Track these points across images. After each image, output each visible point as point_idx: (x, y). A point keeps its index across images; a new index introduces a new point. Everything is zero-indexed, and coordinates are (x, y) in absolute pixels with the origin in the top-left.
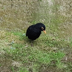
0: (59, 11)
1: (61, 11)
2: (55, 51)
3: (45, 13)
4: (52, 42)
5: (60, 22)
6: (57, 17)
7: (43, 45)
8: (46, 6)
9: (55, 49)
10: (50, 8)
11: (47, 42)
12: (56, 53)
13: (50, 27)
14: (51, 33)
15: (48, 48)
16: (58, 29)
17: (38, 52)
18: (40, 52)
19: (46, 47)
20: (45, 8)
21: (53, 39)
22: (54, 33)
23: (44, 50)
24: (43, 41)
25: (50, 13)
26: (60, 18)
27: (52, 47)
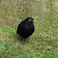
0: (54, 7)
1: (56, 6)
2: (49, 50)
3: (38, 9)
4: (46, 40)
5: (55, 19)
6: (52, 14)
7: (36, 43)
8: (39, 1)
9: (49, 47)
10: (44, 3)
11: (41, 40)
12: (51, 53)
13: (44, 25)
14: (45, 31)
15: (41, 46)
16: (53, 27)
17: (30, 52)
18: (32, 51)
19: (39, 45)
20: (39, 4)
21: (47, 37)
22: (49, 31)
23: (37, 49)
24: (35, 38)
25: (44, 9)
26: (55, 14)
27: (46, 46)
